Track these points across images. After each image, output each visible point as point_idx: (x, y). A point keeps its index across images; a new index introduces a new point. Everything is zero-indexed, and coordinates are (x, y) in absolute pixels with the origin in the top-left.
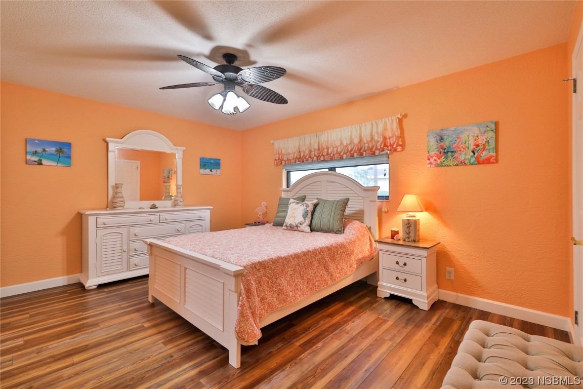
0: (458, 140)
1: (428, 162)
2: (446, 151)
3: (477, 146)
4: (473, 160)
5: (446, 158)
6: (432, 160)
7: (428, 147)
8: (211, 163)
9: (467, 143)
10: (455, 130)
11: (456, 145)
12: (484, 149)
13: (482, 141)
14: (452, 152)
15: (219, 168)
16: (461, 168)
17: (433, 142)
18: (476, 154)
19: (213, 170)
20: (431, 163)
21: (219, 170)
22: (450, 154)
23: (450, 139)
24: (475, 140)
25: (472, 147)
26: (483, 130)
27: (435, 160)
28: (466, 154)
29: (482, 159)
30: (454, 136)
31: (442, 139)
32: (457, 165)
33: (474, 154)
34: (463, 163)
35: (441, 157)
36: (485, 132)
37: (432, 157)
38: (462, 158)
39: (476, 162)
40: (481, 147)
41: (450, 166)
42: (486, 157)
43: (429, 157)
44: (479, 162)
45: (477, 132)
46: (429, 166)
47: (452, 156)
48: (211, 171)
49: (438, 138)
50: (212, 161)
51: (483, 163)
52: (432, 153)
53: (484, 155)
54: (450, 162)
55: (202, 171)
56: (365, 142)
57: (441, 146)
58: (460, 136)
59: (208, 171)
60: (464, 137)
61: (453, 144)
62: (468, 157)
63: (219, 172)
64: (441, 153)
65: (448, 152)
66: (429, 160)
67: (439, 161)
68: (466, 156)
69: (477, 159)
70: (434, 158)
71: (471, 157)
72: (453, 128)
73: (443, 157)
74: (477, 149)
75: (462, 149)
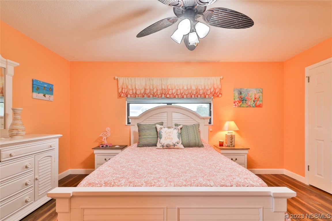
0: (248, 95)
1: (234, 104)
2: (242, 99)
3: (256, 99)
4: (254, 105)
5: (243, 103)
6: (236, 104)
7: (234, 96)
8: (44, 87)
9: (252, 96)
10: (247, 90)
11: (247, 97)
12: (258, 100)
13: (257, 97)
14: (245, 100)
15: (52, 94)
16: (249, 109)
17: (237, 95)
18: (255, 102)
19: (46, 95)
20: (235, 105)
21: (52, 96)
22: (244, 101)
23: (245, 94)
24: (255, 96)
25: (253, 99)
26: (258, 91)
27: (238, 104)
28: (251, 102)
29: (257, 105)
30: (246, 93)
31: (241, 93)
32: (247, 107)
33: (254, 102)
34: (250, 106)
35: (241, 102)
36: (259, 92)
37: (236, 102)
38: (249, 103)
39: (255, 106)
40: (257, 99)
41: (244, 107)
42: (259, 104)
43: (235, 102)
44: (256, 106)
45: (256, 93)
46: (234, 106)
47: (245, 102)
48: (44, 95)
49: (239, 92)
50: (45, 85)
51: (258, 107)
52: (236, 100)
53: (258, 103)
54: (244, 105)
55: (35, 95)
56: (201, 89)
57: (241, 97)
58: (249, 93)
59: (41, 96)
60: (250, 94)
61: (246, 96)
62: (252, 103)
63: (52, 98)
64: (240, 100)
65: (243, 100)
66: (235, 103)
67: (239, 104)
68: (251, 103)
69: (255, 105)
70: (237, 102)
71: (253, 103)
72: (246, 89)
73: (241, 103)
74: (256, 100)
75: (250, 100)
